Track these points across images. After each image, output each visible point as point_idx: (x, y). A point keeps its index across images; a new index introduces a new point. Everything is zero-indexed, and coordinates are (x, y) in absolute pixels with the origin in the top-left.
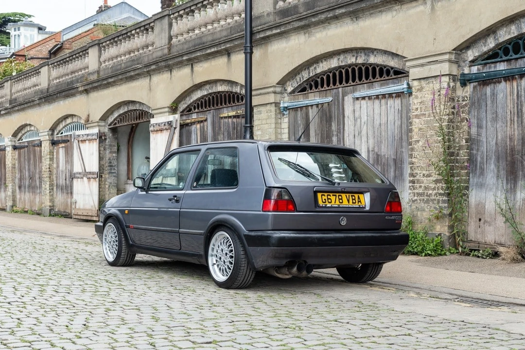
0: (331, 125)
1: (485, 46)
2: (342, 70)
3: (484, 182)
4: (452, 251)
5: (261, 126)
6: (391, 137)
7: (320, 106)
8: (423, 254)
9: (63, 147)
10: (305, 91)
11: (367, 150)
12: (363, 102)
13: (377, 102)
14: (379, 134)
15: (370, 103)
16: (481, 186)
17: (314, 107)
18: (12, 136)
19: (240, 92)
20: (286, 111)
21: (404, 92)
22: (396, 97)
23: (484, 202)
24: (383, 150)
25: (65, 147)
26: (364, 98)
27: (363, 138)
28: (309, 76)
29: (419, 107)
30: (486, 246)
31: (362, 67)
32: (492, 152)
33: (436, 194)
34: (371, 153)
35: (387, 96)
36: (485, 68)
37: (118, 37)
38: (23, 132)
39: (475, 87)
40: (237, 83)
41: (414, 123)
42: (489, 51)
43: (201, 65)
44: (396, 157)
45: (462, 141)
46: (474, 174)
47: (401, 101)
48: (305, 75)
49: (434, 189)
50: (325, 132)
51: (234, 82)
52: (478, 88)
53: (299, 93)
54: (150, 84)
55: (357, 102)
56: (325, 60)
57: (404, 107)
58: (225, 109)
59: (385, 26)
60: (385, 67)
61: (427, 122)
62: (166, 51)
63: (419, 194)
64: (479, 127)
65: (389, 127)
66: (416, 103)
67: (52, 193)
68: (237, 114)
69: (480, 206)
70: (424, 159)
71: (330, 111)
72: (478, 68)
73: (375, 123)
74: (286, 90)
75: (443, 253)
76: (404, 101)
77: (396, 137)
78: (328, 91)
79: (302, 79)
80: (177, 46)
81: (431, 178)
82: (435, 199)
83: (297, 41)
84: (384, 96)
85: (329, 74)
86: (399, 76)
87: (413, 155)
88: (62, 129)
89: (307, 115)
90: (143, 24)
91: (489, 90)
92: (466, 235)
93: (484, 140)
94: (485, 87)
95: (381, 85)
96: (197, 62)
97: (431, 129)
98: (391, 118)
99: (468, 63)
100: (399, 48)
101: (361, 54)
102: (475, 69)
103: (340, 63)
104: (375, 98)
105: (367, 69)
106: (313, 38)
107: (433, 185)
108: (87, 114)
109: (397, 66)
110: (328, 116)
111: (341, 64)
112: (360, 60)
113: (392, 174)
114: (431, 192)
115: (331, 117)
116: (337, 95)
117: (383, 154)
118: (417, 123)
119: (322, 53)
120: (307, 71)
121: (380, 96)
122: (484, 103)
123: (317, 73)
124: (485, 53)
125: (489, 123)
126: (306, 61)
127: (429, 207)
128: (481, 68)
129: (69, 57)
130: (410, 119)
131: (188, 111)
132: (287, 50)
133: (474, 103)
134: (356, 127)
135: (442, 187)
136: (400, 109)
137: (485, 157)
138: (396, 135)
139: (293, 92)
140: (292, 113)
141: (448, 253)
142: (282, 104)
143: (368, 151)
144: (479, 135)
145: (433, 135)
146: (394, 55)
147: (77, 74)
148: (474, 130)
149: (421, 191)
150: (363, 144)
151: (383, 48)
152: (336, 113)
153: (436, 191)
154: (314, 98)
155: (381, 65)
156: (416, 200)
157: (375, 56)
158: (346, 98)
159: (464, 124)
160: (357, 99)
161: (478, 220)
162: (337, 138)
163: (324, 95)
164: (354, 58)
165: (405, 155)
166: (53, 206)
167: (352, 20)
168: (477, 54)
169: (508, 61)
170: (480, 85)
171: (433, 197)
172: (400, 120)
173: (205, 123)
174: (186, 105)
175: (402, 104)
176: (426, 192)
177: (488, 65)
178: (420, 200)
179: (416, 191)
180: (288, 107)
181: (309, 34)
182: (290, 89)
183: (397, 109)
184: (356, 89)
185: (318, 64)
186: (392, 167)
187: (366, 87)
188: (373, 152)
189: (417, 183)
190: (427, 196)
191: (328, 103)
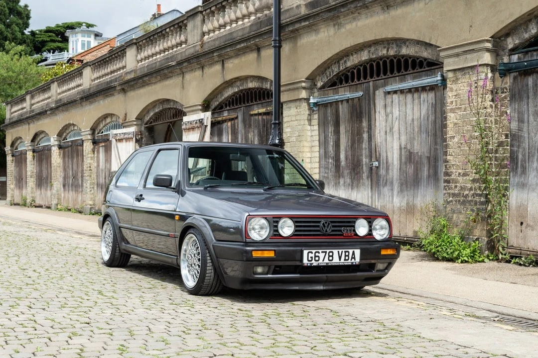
0: (361, 122)
1: (526, 32)
2: (373, 63)
3: (526, 181)
4: (491, 258)
5: (291, 123)
6: (425, 133)
7: (350, 101)
8: (460, 261)
9: (103, 146)
10: (336, 86)
11: (399, 147)
12: (395, 96)
13: (409, 96)
14: (412, 131)
15: (402, 97)
16: (523, 186)
17: (345, 103)
18: (57, 136)
19: (270, 88)
20: (316, 107)
21: (438, 84)
22: (429, 90)
23: (526, 203)
24: (415, 148)
25: (104, 146)
26: (395, 92)
27: (395, 135)
28: (339, 70)
29: (454, 100)
30: (528, 253)
31: (394, 59)
32: (535, 149)
33: (473, 195)
34: (403, 150)
35: (420, 89)
36: (527, 56)
37: (154, 35)
38: (67, 132)
39: (515, 78)
40: (267, 79)
41: (448, 117)
42: (531, 39)
43: (231, 61)
44: (430, 155)
45: (502, 136)
46: (514, 173)
47: (435, 95)
48: (336, 70)
49: (471, 189)
50: (356, 129)
51: (264, 78)
52: (519, 78)
53: (329, 88)
54: (183, 81)
55: (389, 96)
56: (355, 53)
57: (438, 102)
58: (255, 106)
59: (418, 14)
60: (418, 59)
61: (463, 116)
62: (198, 48)
63: (454, 195)
64: (521, 121)
65: (422, 122)
66: (450, 95)
67: (92, 192)
68: (267, 111)
69: (522, 208)
70: (460, 157)
71: (360, 106)
72: (518, 57)
73: (407, 118)
74: (316, 85)
75: (481, 259)
76: (438, 94)
77: (430, 133)
78: (358, 85)
79: (331, 74)
80: (208, 42)
81: (468, 178)
82: (472, 201)
83: (326, 33)
84: (417, 89)
85: (360, 67)
86: (433, 68)
87: (448, 152)
88: (102, 128)
89: (337, 111)
90: (177, 22)
91: (532, 81)
92: (506, 239)
93: (526, 135)
94: (527, 77)
95: (414, 78)
96: (227, 59)
97: (467, 124)
98: (424, 112)
99: (508, 51)
100: (433, 37)
101: (393, 45)
102: (515, 58)
103: (371, 55)
105: (399, 61)
106: (343, 30)
107: (469, 185)
108: (125, 113)
109: (430, 57)
110: (358, 111)
111: (372, 57)
112: (392, 52)
113: (425, 172)
114: (467, 192)
115: (361, 113)
116: (368, 89)
117: (415, 151)
118: (452, 118)
119: (352, 45)
120: (337, 65)
121: (412, 90)
122: (525, 95)
123: (347, 66)
124: (527, 40)
125: (531, 118)
126: (336, 54)
127: (465, 209)
128: (522, 56)
129: (109, 57)
130: (444, 114)
131: (219, 109)
132: (316, 43)
133: (515, 95)
134: (388, 122)
135: (480, 187)
136: (434, 102)
137: (527, 155)
138: (430, 131)
139: (323, 87)
140: (322, 110)
141: (486, 260)
142: (311, 99)
143: (401, 149)
144: (520, 129)
145: (469, 131)
146: (428, 45)
147: (116, 74)
148: (514, 125)
149: (456, 192)
150: (395, 141)
151: (416, 38)
152: (367, 109)
153: (472, 192)
154: (345, 93)
155: (414, 57)
156: (451, 201)
157: (408, 46)
158: (377, 92)
159: (503, 118)
160: (389, 93)
161: (520, 224)
162: (367, 134)
163: (355, 89)
164: (386, 49)
165: (439, 152)
166: (94, 205)
167: (383, 9)
168: (517, 42)
170: (520, 75)
171: (470, 198)
172: (434, 115)
173: (236, 121)
174: (218, 103)
175: (436, 97)
176: (462, 192)
177: (530, 54)
178: (456, 201)
179: (452, 191)
180: (317, 103)
181: (338, 25)
182: (320, 84)
183: (431, 104)
184: (388, 82)
185: (348, 58)
186: (426, 165)
187: (398, 81)
188: (406, 150)
189: (453, 183)
190: (463, 196)
191: (359, 98)
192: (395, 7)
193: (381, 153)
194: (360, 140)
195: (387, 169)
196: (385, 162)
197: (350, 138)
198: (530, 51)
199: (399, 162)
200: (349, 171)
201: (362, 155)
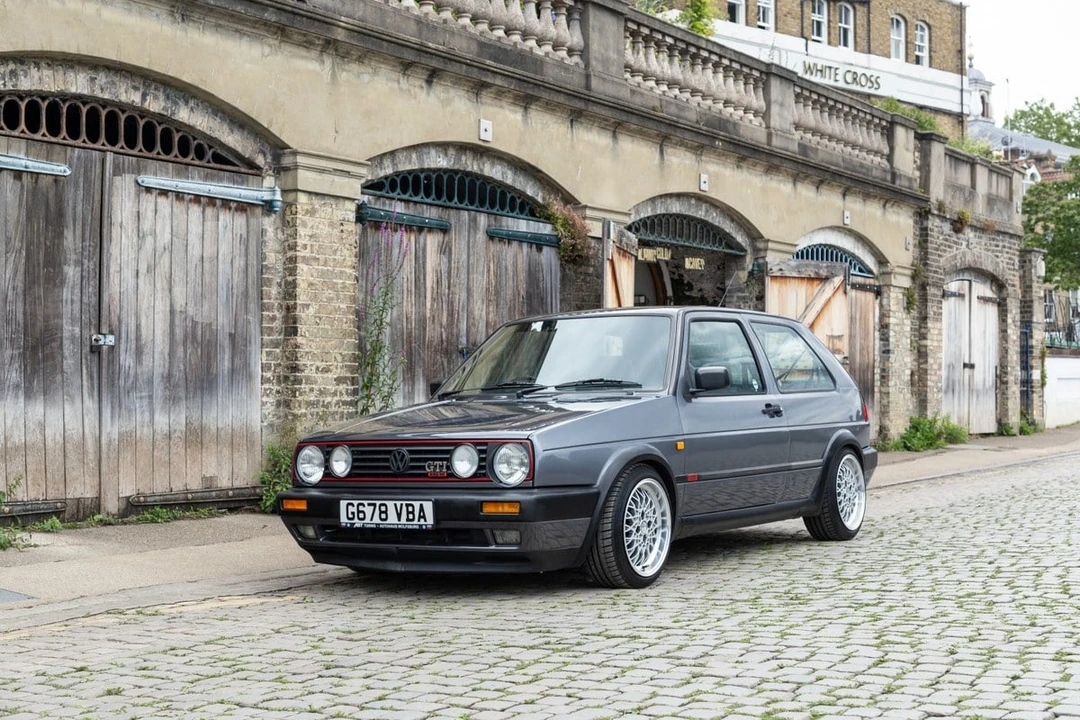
0: (60, 235)
6: (225, 289)
11: (168, 309)
12: (162, 200)
13: (195, 210)
14: (198, 279)
15: (179, 207)
22: (236, 209)
24: (205, 313)
26: (164, 193)
27: (159, 281)
29: (309, 243)
33: (337, 403)
34: (179, 316)
35: (218, 203)
36: (378, 203)
41: (299, 270)
44: (236, 330)
47: (247, 221)
49: (335, 394)
50: (42, 249)
55: (147, 197)
56: (49, 65)
57: (251, 233)
59: (248, 66)
60: (195, 138)
61: (322, 274)
65: (220, 267)
66: (302, 234)
70: (321, 339)
71: (60, 199)
72: (369, 199)
73: (190, 253)
76: (253, 221)
77: (235, 291)
78: (58, 148)
81: (330, 375)
82: (336, 412)
84: (211, 201)
87: (298, 330)
95: (206, 178)
97: (327, 286)
98: (224, 249)
100: (274, 121)
101: (156, 92)
103: (97, 91)
104: (190, 201)
107: (332, 388)
110: (52, 208)
111: (98, 94)
112: (156, 105)
113: (226, 363)
114: (329, 399)
115: (61, 214)
116: (85, 164)
117: (207, 321)
118: (304, 273)
134: (143, 252)
135: (347, 390)
136: (245, 236)
138: (234, 287)
143: (172, 312)
145: (332, 299)
149: (312, 399)
150: (159, 295)
152: (79, 208)
153: (336, 399)
156: (305, 415)
157: (192, 109)
160: (149, 190)
162: (79, 269)
163: (46, 152)
164: (138, 94)
167: (172, 14)
169: (407, 201)
171: (333, 409)
172: (243, 258)
175: (248, 226)
176: (321, 399)
178: (312, 415)
179: (304, 398)
183: (239, 236)
184: (145, 167)
185: (25, 67)
186: (227, 350)
187: (170, 171)
188: (183, 316)
189: (306, 383)
190: (323, 406)
191: (56, 178)
192: (201, 26)
193: (124, 316)
194: (55, 279)
195: (139, 352)
196: (132, 336)
197: (21, 269)
198: (384, 197)
199: (167, 340)
200: (16, 352)
201: (60, 316)
